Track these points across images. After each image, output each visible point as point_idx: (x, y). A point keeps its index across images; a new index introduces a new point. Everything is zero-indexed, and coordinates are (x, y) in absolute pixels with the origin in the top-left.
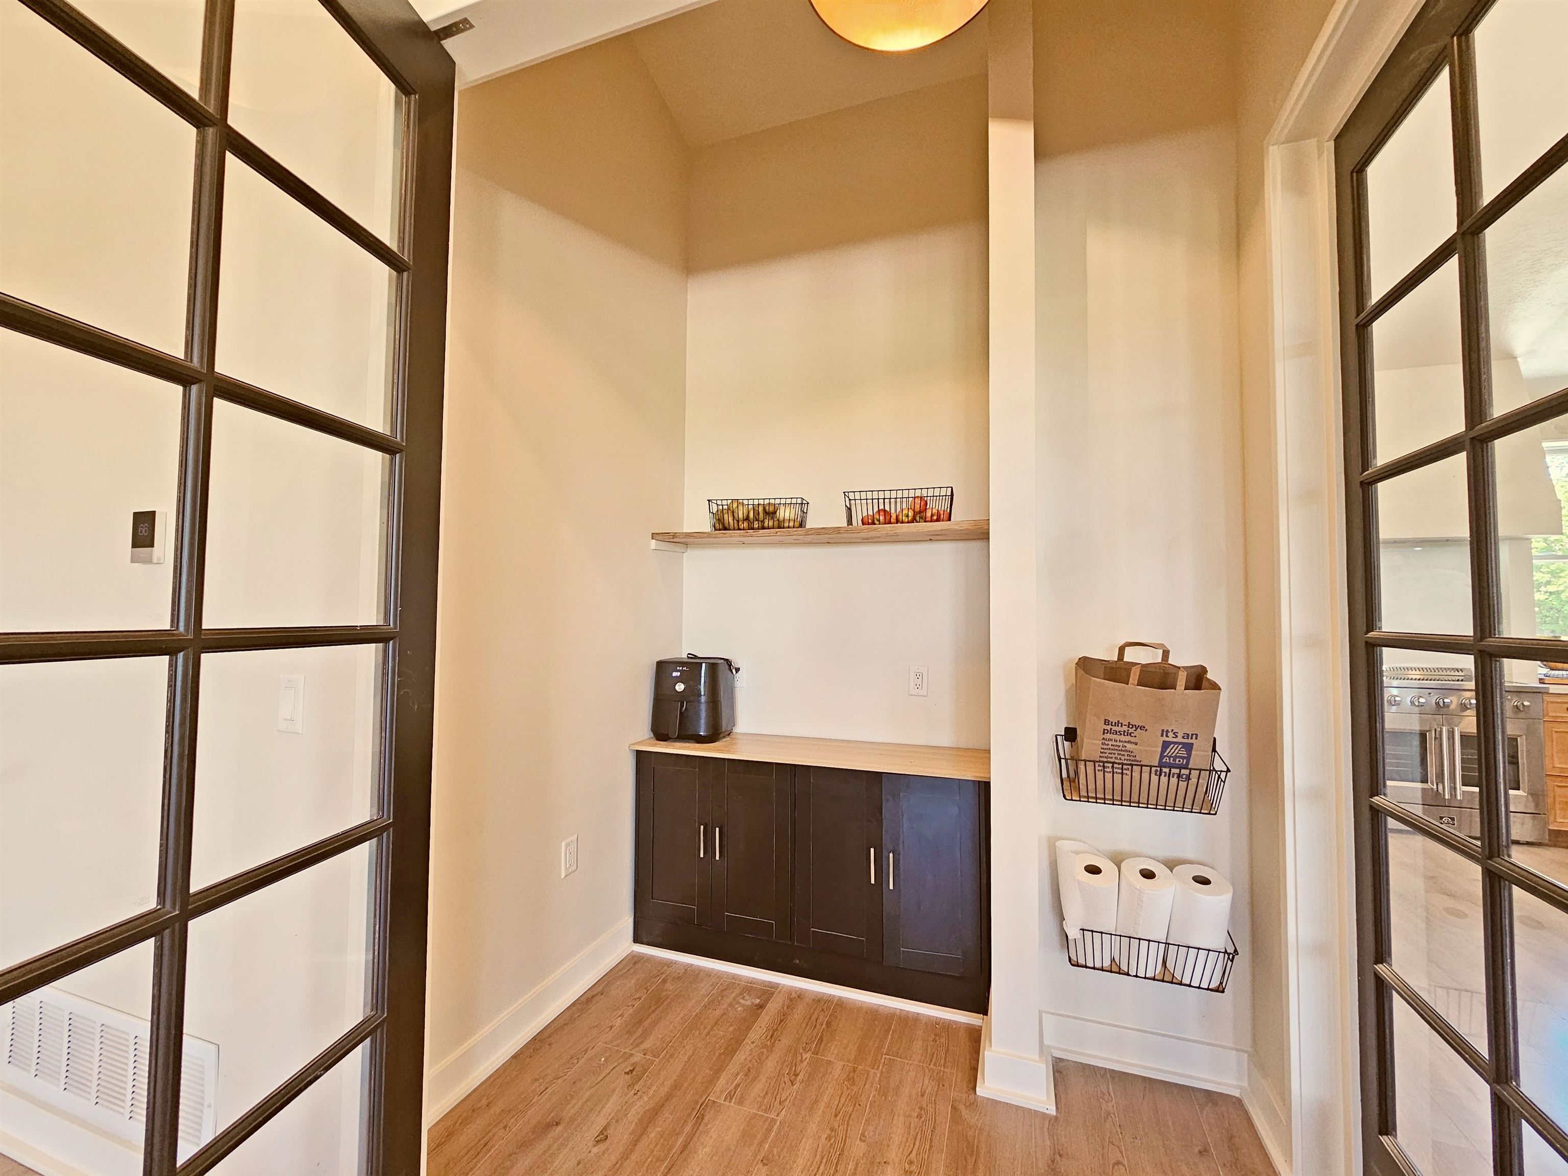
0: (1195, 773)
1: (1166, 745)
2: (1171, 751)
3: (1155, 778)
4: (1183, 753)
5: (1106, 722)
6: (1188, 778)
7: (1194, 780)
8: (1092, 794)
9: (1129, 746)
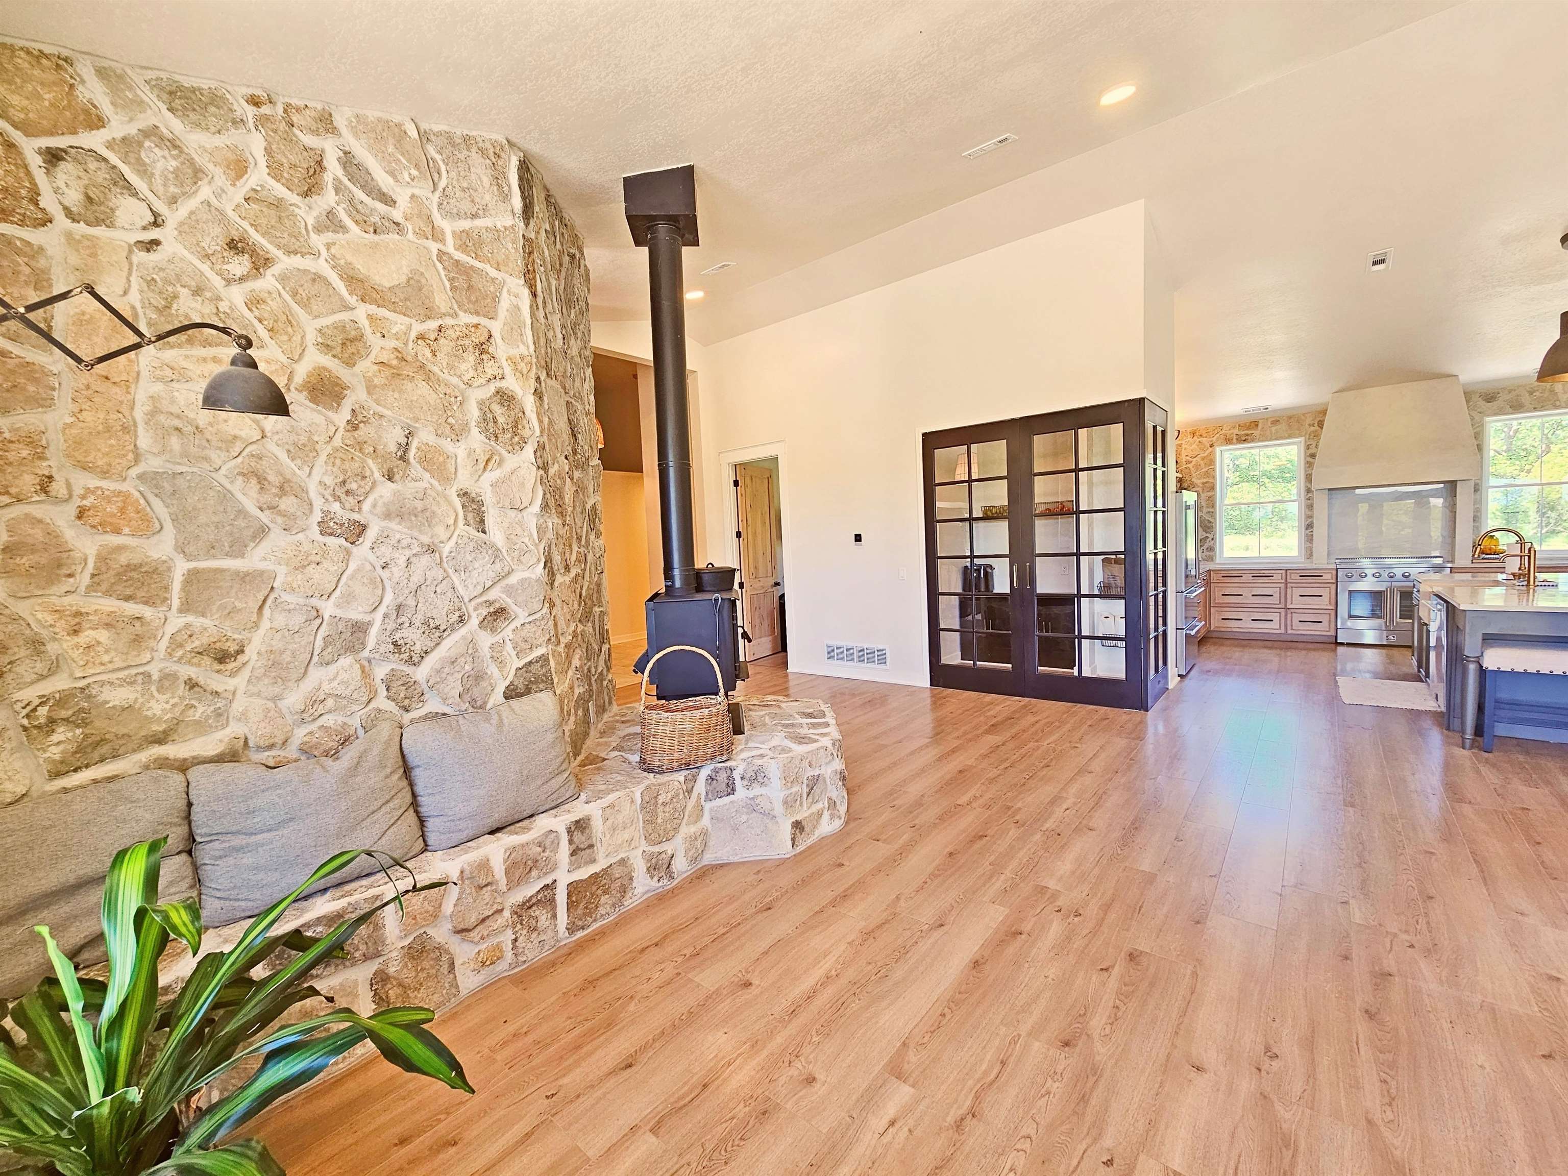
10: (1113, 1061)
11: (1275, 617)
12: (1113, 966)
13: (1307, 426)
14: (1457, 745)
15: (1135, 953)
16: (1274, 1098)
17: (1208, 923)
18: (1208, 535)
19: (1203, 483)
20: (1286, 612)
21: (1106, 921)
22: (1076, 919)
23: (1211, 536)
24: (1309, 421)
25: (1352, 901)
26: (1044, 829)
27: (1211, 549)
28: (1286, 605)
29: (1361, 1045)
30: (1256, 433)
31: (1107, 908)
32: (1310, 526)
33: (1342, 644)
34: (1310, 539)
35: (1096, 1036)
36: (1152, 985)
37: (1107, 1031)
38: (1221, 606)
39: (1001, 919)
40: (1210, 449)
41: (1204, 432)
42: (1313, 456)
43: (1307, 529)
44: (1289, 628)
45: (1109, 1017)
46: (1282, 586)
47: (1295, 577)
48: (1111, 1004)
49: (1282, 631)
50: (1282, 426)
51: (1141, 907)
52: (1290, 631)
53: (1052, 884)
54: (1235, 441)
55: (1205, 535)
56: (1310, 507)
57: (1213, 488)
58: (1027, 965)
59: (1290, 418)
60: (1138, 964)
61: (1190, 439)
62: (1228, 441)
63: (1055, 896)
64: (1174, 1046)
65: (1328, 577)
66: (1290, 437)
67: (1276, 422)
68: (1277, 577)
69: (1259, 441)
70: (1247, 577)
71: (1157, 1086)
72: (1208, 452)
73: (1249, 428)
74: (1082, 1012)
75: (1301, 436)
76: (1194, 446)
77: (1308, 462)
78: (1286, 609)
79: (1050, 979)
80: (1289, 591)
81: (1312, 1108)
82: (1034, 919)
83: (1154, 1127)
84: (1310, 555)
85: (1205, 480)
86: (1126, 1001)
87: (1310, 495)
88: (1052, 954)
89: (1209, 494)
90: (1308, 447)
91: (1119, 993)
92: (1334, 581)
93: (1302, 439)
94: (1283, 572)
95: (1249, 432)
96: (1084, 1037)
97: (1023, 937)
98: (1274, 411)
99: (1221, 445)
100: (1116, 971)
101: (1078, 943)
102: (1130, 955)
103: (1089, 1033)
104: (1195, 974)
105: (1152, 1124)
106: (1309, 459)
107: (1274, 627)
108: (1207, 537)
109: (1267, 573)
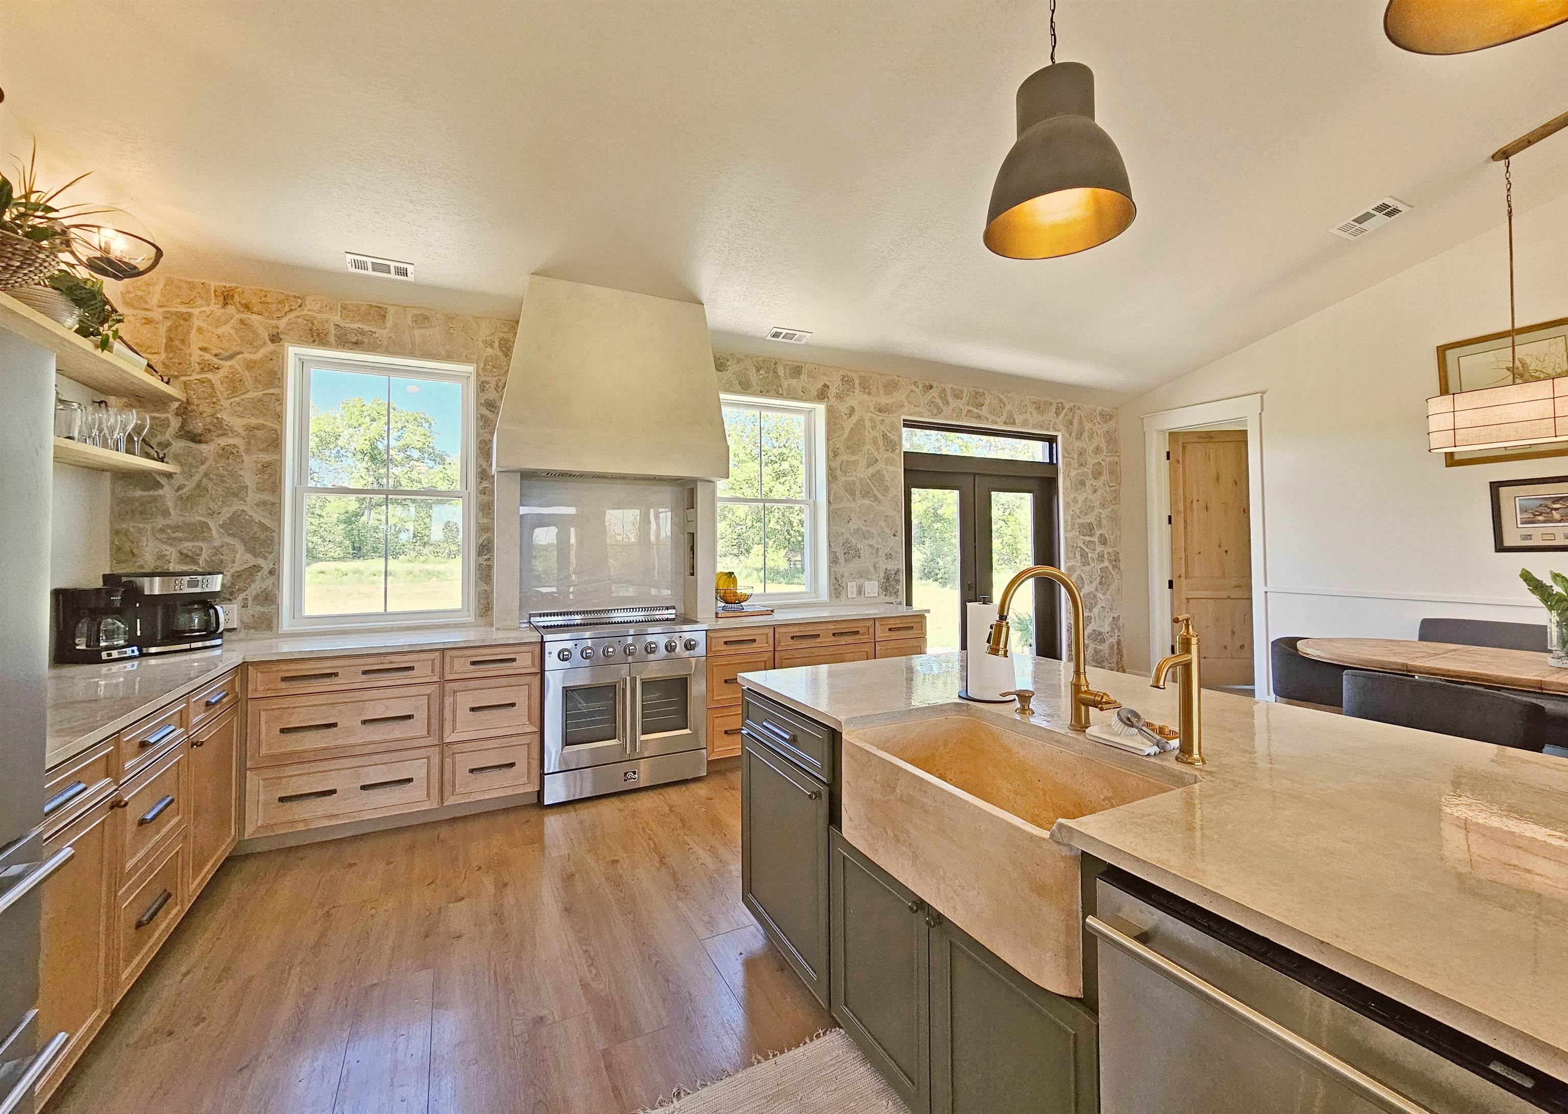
11: (418, 771)
13: (480, 346)
18: (260, 562)
19: (250, 429)
20: (442, 753)
23: (266, 565)
24: (483, 333)
27: (269, 598)
28: (442, 737)
30: (382, 333)
32: (485, 549)
33: (552, 806)
34: (485, 574)
38: (280, 761)
40: (271, 347)
41: (254, 301)
42: (491, 406)
43: (479, 554)
44: (448, 791)
46: (433, 691)
47: (462, 667)
49: (435, 803)
50: (435, 333)
52: (449, 800)
54: (332, 339)
55: (251, 560)
56: (486, 508)
57: (275, 443)
59: (450, 318)
61: (214, 307)
62: (317, 337)
65: (525, 662)
66: (448, 359)
67: (423, 318)
68: (422, 672)
69: (387, 351)
70: (350, 678)
72: (263, 352)
73: (364, 318)
75: (467, 360)
76: (224, 330)
77: (482, 416)
78: (443, 747)
80: (448, 701)
84: (485, 608)
85: (254, 421)
87: (486, 484)
89: (266, 457)
90: (482, 387)
92: (537, 670)
93: (470, 368)
94: (439, 655)
95: (367, 327)
98: (419, 285)
99: (300, 342)
106: (485, 411)
107: (413, 797)
108: (257, 568)
109: (400, 661)
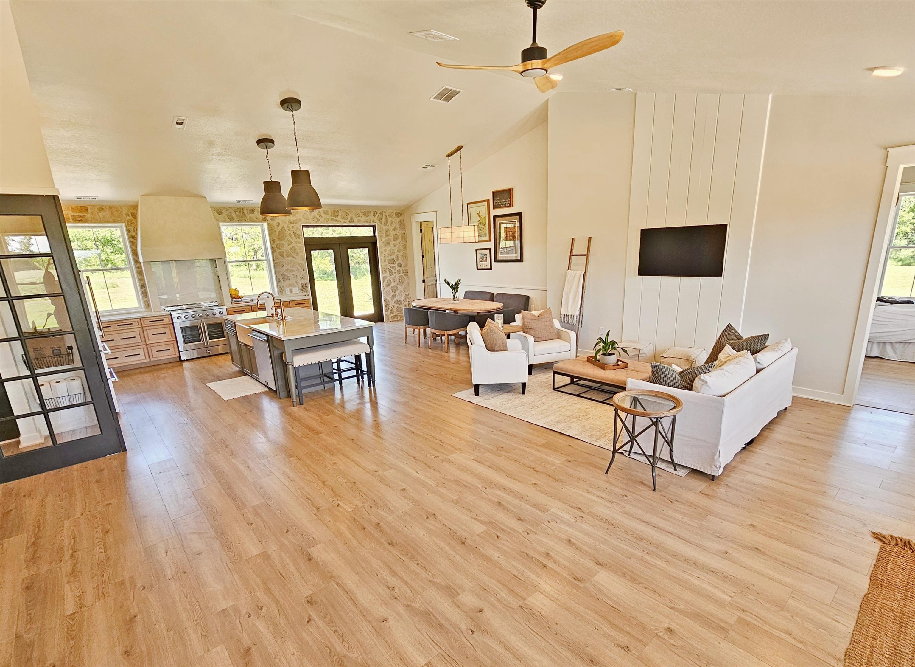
0: (64, 356)
1: (53, 351)
2: (55, 352)
3: (53, 359)
4: (59, 351)
5: (34, 349)
6: (63, 357)
7: (64, 357)
8: (39, 367)
9: (43, 353)
10: (364, 654)
11: (141, 351)
12: (310, 615)
13: (124, 216)
14: (291, 406)
15: (309, 599)
16: (409, 603)
17: (313, 556)
20: (147, 347)
21: (277, 597)
22: (263, 611)
24: (124, 212)
25: (340, 503)
26: (170, 577)
28: (145, 342)
29: (401, 558)
30: (88, 216)
31: (268, 590)
32: (143, 286)
33: (184, 360)
34: (144, 295)
35: (347, 653)
36: (333, 607)
37: (346, 645)
39: (227, 654)
42: (134, 237)
43: (141, 288)
44: (151, 357)
45: (339, 639)
46: (140, 329)
47: (147, 323)
48: (332, 633)
49: (148, 360)
50: (107, 213)
51: (281, 574)
52: (152, 359)
53: (223, 605)
56: (140, 273)
58: (277, 660)
59: (111, 208)
60: (316, 603)
63: (236, 610)
64: (370, 622)
65: (167, 320)
66: (114, 222)
67: (101, 209)
68: (135, 325)
69: (91, 222)
70: (114, 327)
71: (385, 643)
73: (80, 211)
74: (328, 650)
75: (122, 222)
77: (131, 241)
78: (147, 345)
79: (296, 653)
80: (145, 332)
81: (419, 594)
82: (244, 633)
83: (404, 659)
84: (148, 306)
86: (334, 624)
87: (137, 266)
88: (279, 641)
90: (128, 231)
91: (328, 624)
92: (171, 322)
93: (123, 225)
94: (138, 320)
95: (82, 214)
96: (343, 659)
97: (253, 649)
98: (100, 201)
100: (314, 616)
101: (281, 622)
102: (308, 602)
103: (342, 655)
104: (337, 584)
105: (402, 659)
106: (132, 239)
107: (141, 359)
109: (128, 322)
